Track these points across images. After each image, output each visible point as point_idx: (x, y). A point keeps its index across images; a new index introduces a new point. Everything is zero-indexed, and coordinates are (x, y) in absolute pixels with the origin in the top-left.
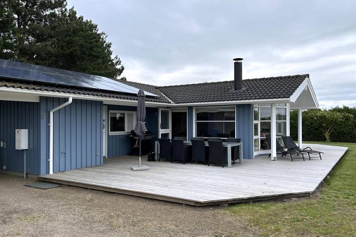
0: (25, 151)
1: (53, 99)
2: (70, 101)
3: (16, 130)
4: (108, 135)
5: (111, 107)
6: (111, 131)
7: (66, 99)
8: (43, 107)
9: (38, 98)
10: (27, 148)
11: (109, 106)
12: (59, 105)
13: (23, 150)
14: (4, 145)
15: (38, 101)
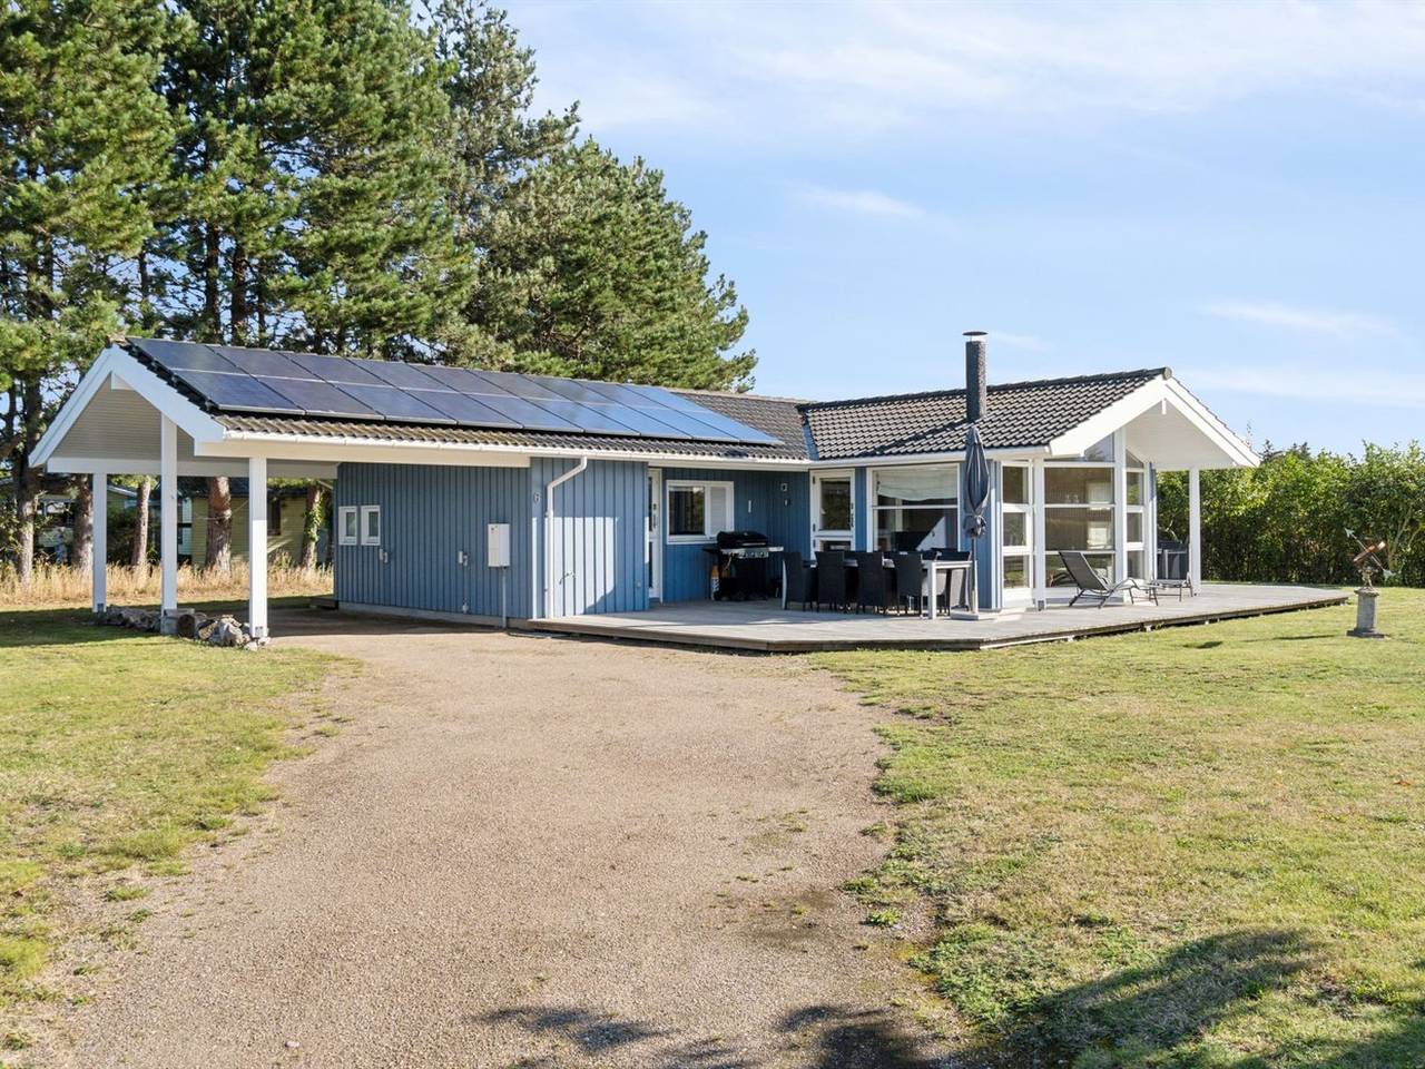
0: (504, 571)
1: (553, 461)
2: (584, 464)
3: (490, 526)
4: (665, 545)
5: (669, 473)
6: (671, 534)
7: (575, 462)
8: (536, 476)
9: (528, 460)
10: (507, 563)
11: (665, 470)
12: (564, 473)
13: (501, 568)
14: (464, 560)
15: (527, 465)
